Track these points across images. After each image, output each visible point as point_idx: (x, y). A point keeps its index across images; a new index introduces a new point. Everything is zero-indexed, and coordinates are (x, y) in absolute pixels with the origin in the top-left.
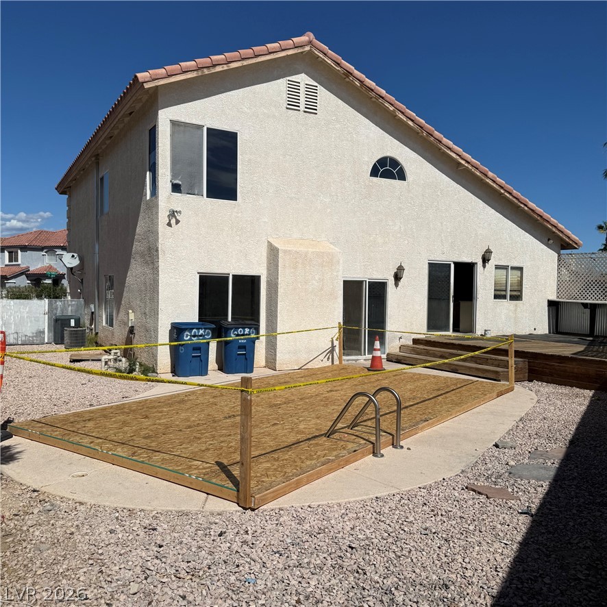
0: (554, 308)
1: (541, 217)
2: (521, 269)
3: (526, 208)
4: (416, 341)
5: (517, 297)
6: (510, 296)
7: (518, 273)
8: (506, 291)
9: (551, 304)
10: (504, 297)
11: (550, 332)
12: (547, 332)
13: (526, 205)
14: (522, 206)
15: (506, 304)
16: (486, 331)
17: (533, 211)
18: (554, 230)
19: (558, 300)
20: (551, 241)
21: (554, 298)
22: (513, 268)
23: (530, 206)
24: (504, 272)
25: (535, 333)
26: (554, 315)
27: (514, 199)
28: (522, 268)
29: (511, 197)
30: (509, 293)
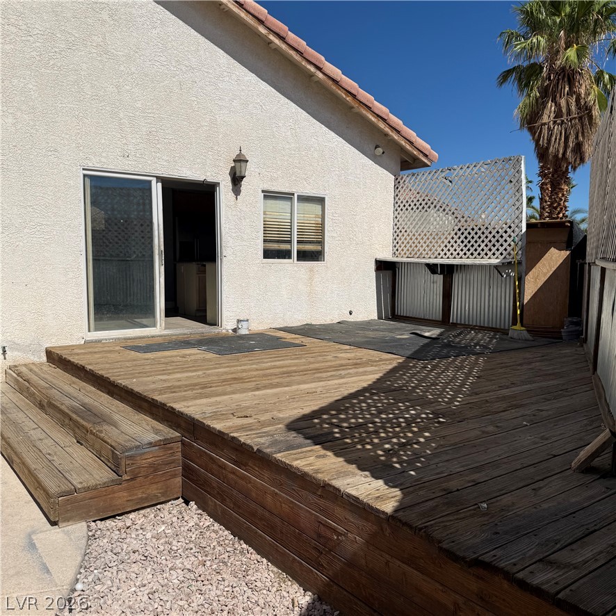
0: (389, 273)
1: (354, 96)
2: (320, 201)
3: (320, 75)
4: (54, 357)
5: (316, 256)
6: (299, 252)
7: (317, 208)
8: (290, 242)
9: (382, 266)
10: (286, 254)
11: (380, 317)
12: (374, 316)
13: (319, 69)
14: (312, 69)
15: (291, 267)
16: (239, 321)
17: (335, 82)
18: (382, 125)
19: (395, 259)
20: (380, 150)
21: (387, 256)
22: (304, 199)
23: (328, 72)
24: (285, 205)
25: (351, 319)
26: (389, 285)
27: (292, 53)
28: (324, 198)
29: (284, 46)
30: (295, 248)
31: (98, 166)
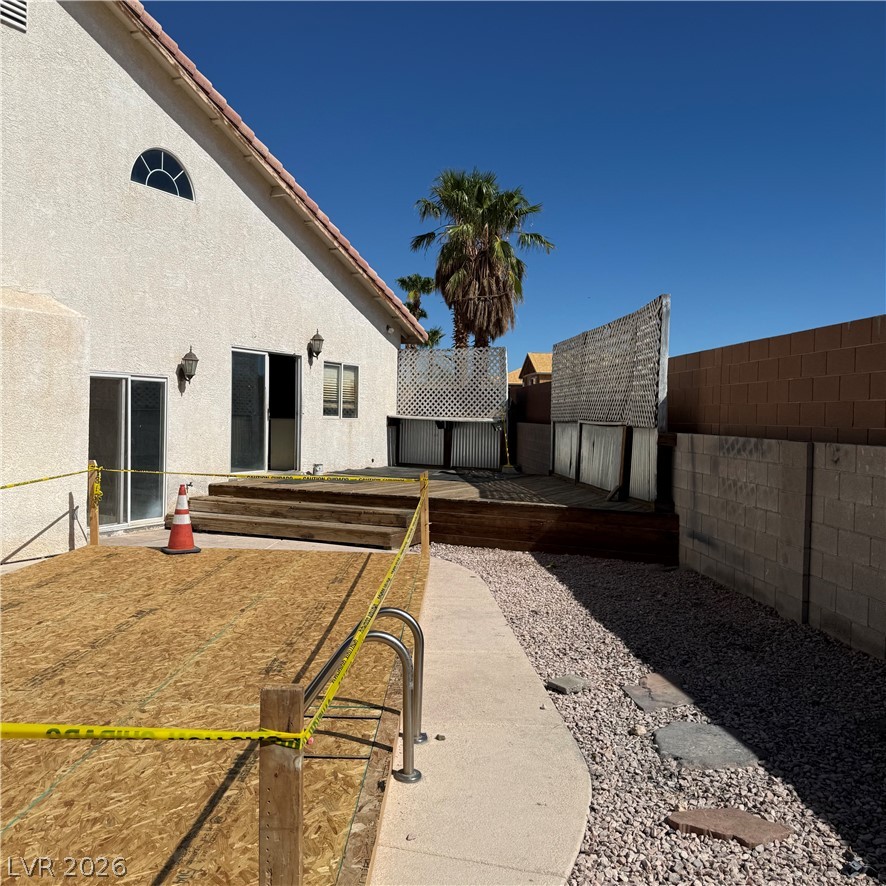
0: (394, 428)
1: (383, 291)
2: (355, 369)
3: (365, 276)
4: (214, 490)
5: (351, 413)
6: (344, 410)
7: (351, 375)
8: (337, 402)
9: (393, 423)
10: (334, 412)
11: (389, 465)
12: (386, 464)
13: (365, 271)
14: (361, 271)
15: (337, 421)
16: (316, 465)
17: (373, 281)
18: (397, 312)
19: (399, 416)
20: (392, 330)
21: (393, 414)
22: (347, 368)
23: (370, 274)
24: (334, 372)
25: (373, 466)
26: (394, 438)
27: (351, 260)
28: (357, 367)
29: (347, 255)
30: (341, 407)
31: (240, 345)
